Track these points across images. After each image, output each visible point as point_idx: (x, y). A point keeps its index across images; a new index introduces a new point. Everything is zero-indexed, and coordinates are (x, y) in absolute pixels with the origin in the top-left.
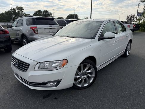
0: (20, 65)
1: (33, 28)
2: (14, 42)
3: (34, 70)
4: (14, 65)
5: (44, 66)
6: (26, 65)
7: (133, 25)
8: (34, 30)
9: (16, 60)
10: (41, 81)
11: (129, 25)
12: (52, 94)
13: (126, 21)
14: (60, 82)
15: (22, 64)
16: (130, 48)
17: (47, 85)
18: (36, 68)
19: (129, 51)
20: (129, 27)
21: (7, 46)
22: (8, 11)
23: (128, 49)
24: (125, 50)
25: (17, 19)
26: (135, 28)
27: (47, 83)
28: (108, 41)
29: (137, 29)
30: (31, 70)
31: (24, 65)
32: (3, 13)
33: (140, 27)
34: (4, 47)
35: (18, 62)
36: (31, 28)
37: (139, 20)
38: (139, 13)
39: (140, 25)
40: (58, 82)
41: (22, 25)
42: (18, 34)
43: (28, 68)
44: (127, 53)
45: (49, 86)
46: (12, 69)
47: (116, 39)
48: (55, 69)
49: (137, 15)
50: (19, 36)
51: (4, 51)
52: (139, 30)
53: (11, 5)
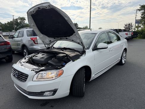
0: (20, 76)
1: (33, 39)
2: (15, 52)
3: (32, 81)
4: (14, 76)
5: (42, 76)
6: (25, 76)
7: (131, 33)
8: (34, 41)
9: (16, 71)
10: (39, 91)
11: (127, 32)
12: (49, 102)
13: (124, 29)
14: (57, 91)
15: (21, 74)
16: (126, 56)
17: (45, 94)
18: (35, 79)
19: (125, 59)
20: (127, 35)
21: (8, 56)
22: (11, 21)
23: (123, 57)
24: (120, 59)
25: (19, 31)
26: (133, 35)
27: (44, 92)
28: (102, 51)
29: (135, 36)
30: (29, 81)
31: (24, 75)
32: (5, 23)
33: (139, 35)
34: (5, 57)
35: (18, 73)
36: (32, 39)
37: (138, 27)
38: (137, 20)
39: (138, 32)
40: (55, 91)
41: (23, 36)
42: (19, 44)
43: (27, 78)
44: (123, 61)
45: (47, 95)
46: (13, 79)
47: (110, 49)
48: (51, 79)
49: (136, 22)
50: (20, 47)
51: (5, 61)
52: (137, 37)
53: (13, 16)
